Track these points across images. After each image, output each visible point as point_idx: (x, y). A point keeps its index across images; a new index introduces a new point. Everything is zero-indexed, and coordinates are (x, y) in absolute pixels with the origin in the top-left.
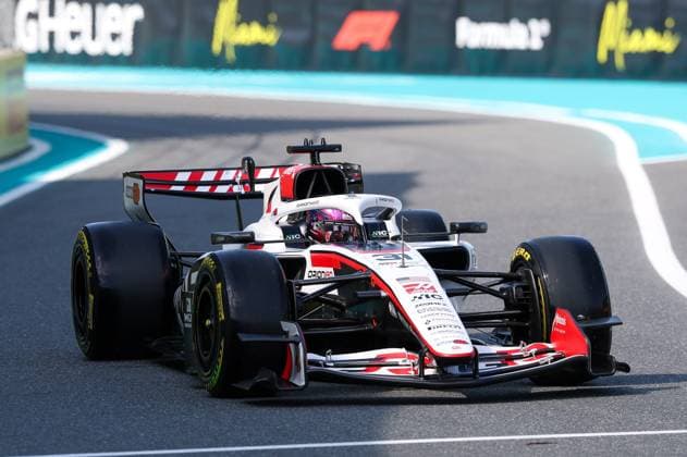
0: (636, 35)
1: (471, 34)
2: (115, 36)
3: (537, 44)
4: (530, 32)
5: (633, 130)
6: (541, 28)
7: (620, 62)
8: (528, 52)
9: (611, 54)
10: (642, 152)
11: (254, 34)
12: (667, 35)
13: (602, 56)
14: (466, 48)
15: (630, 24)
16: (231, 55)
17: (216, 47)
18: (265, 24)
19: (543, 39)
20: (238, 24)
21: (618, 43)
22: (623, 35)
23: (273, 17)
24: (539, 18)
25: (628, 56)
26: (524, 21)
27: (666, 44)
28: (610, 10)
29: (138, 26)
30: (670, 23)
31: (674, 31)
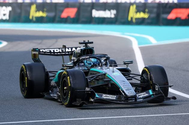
0: (138, 14)
1: (96, 14)
2: (4, 15)
3: (113, 16)
4: (111, 13)
5: (137, 38)
6: (114, 12)
7: (134, 20)
8: (111, 18)
9: (132, 18)
10: (139, 44)
11: (40, 14)
12: (146, 13)
13: (129, 19)
14: (95, 17)
15: (136, 11)
16: (34, 19)
17: (31, 17)
18: (43, 11)
19: (114, 15)
20: (36, 11)
21: (134, 15)
22: (135, 14)
23: (45, 10)
24: (113, 9)
25: (136, 19)
26: (110, 10)
27: (146, 16)
28: (131, 7)
29: (10, 12)
30: (147, 10)
31: (148, 12)
